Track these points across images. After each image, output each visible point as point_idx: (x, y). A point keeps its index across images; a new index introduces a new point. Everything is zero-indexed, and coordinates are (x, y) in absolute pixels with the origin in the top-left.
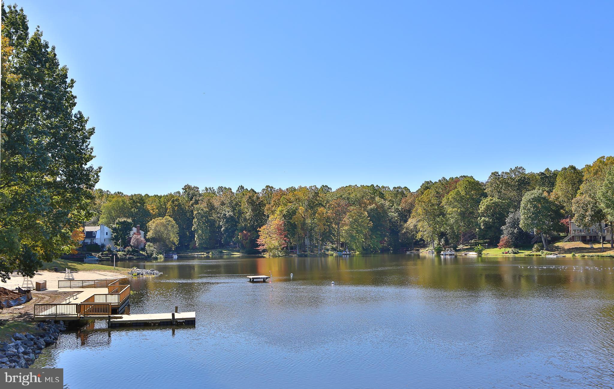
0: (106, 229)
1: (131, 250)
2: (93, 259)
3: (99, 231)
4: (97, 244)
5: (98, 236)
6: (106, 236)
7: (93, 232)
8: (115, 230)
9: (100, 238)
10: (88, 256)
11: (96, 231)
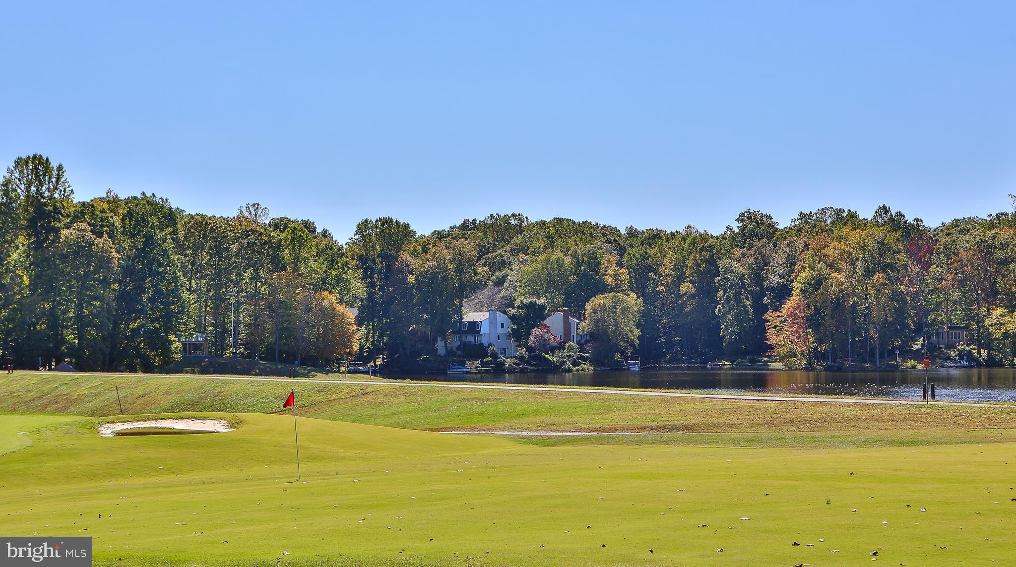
0: (500, 317)
1: (526, 355)
2: (460, 370)
3: (487, 321)
4: (482, 344)
5: (485, 330)
6: (500, 330)
7: (477, 323)
8: (513, 318)
9: (489, 334)
10: (454, 365)
11: (481, 322)
